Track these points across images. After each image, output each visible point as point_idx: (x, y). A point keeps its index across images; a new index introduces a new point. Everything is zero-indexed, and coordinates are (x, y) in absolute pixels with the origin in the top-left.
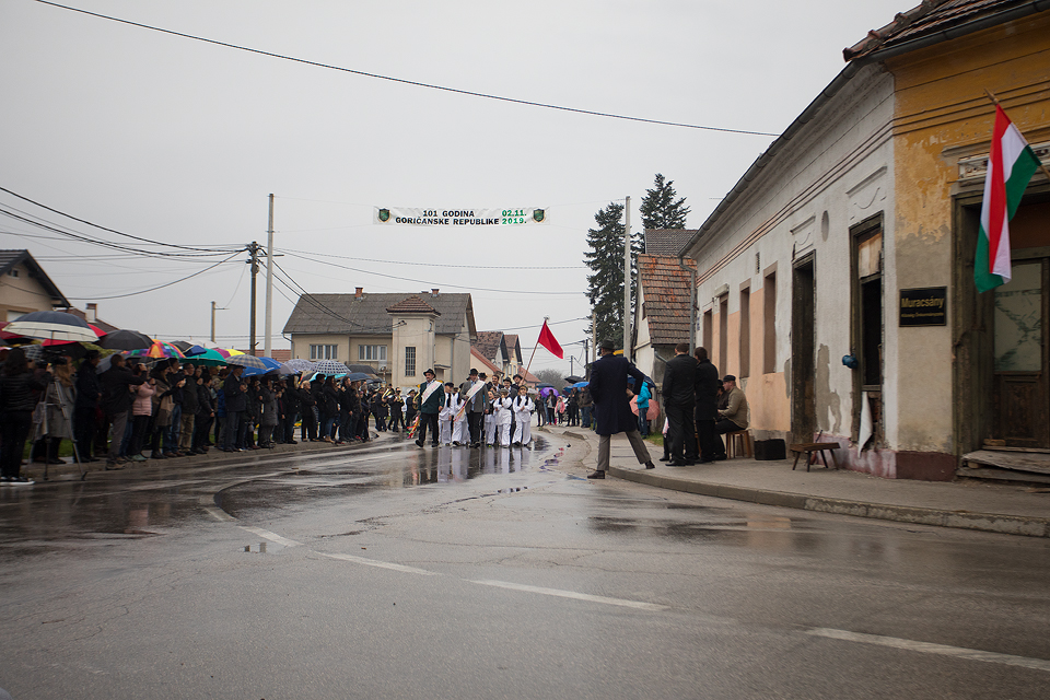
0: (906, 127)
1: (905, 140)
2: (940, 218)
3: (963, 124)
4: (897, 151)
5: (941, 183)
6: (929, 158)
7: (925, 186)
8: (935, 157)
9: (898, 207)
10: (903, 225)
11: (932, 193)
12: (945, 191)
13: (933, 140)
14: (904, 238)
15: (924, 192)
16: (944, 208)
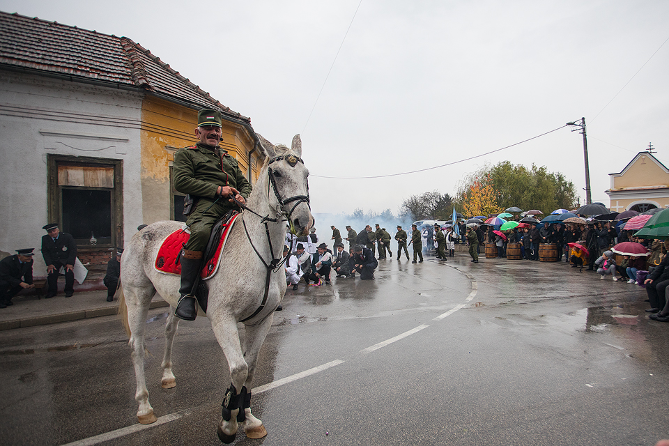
0: (146, 127)
1: (146, 134)
2: (164, 173)
3: (175, 138)
4: (142, 137)
5: (165, 159)
6: (159, 146)
7: (157, 158)
8: (161, 147)
9: (142, 163)
10: (145, 172)
11: (160, 162)
12: (167, 163)
13: (161, 139)
14: (146, 177)
15: (157, 160)
16: (166, 170)
